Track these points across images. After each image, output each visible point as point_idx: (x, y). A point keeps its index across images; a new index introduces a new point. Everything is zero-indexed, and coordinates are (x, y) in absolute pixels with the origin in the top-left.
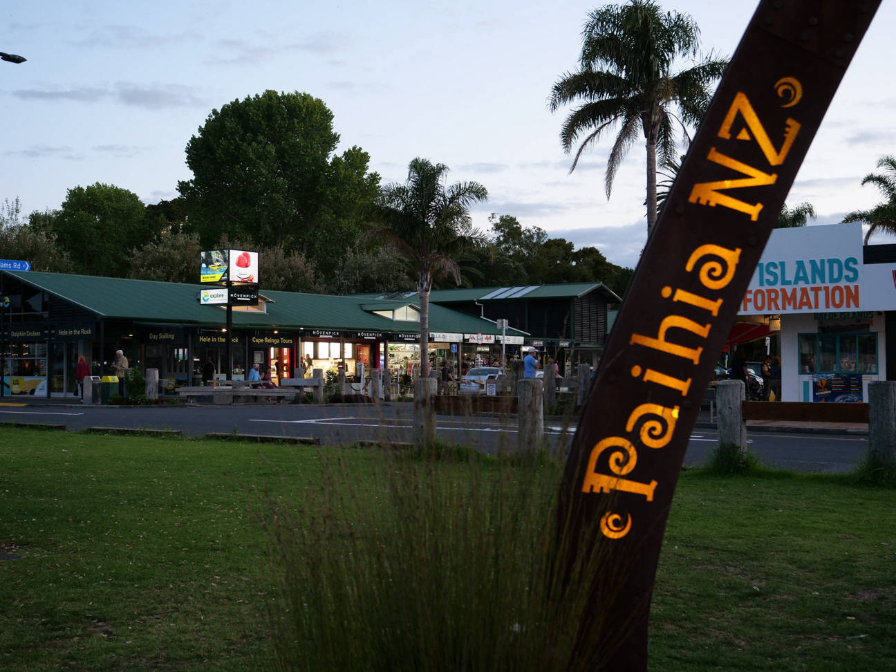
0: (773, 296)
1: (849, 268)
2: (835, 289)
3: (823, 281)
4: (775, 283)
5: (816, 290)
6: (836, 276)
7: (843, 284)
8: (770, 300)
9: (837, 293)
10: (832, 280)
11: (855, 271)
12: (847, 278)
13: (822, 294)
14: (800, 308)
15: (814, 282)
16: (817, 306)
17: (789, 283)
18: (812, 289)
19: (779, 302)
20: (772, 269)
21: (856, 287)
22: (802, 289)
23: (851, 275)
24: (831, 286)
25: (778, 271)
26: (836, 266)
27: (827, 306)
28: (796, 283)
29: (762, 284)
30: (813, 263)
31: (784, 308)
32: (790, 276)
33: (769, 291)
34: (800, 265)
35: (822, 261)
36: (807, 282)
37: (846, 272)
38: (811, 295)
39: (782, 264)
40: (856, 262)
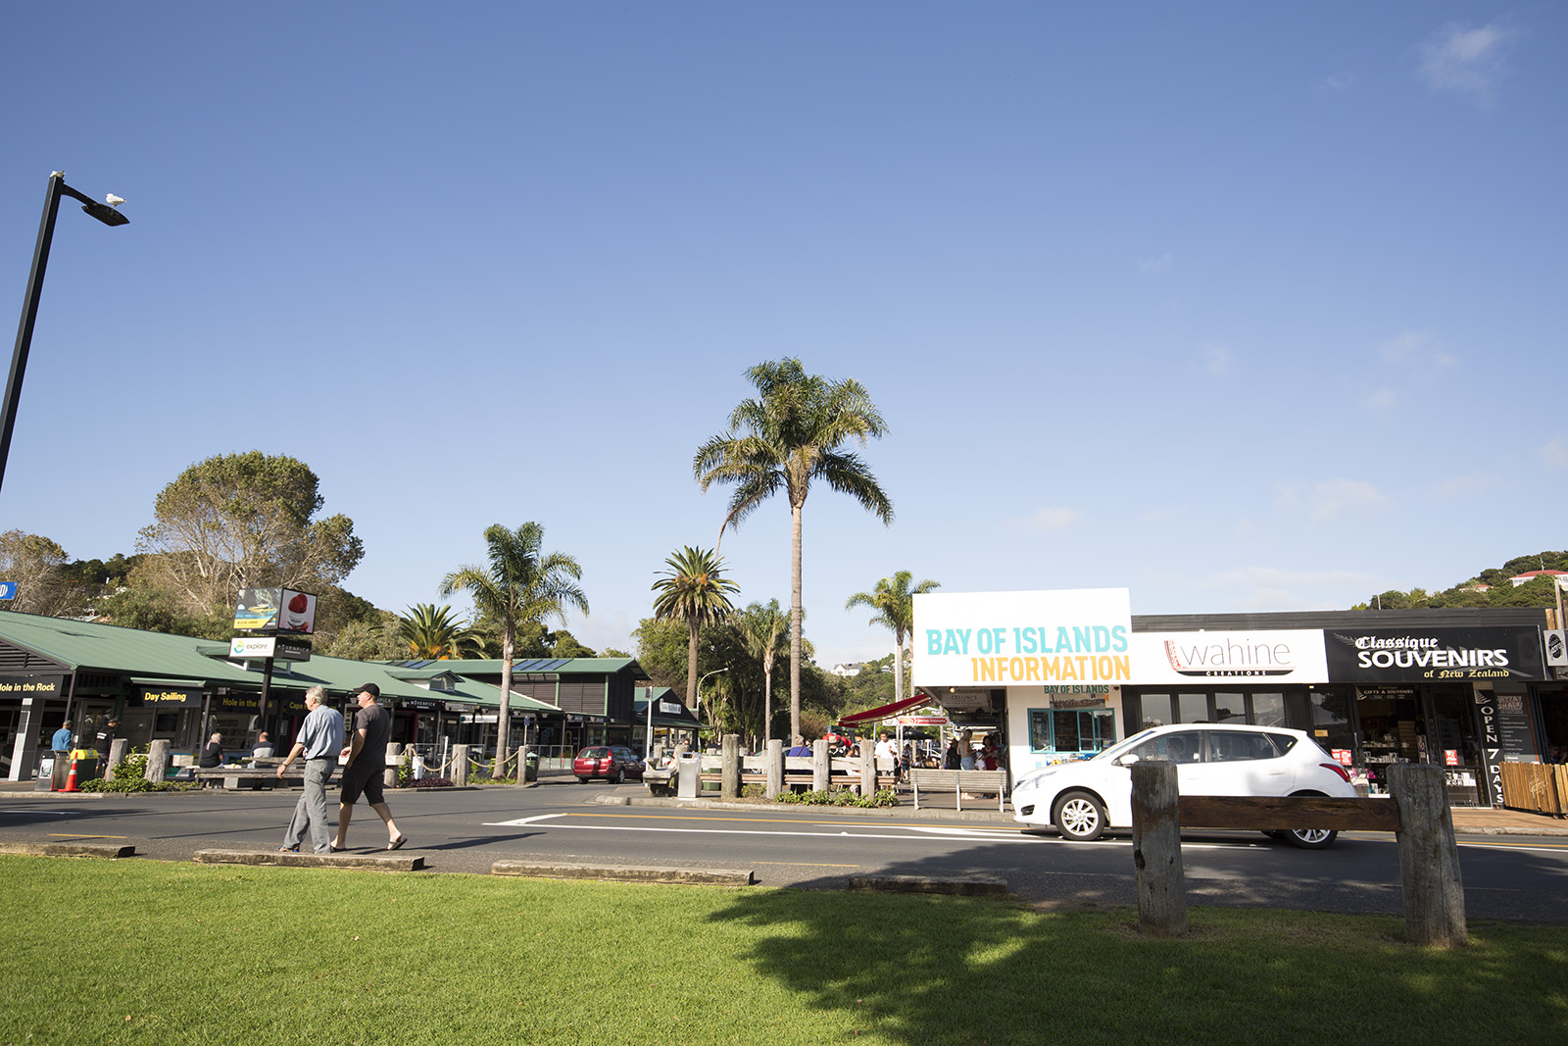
0: (1032, 664)
1: (1116, 637)
2: (1103, 659)
3: (1088, 650)
4: (1034, 650)
5: (1082, 660)
7: (1111, 653)
8: (1029, 669)
9: (1105, 663)
10: (1098, 649)
11: (1124, 640)
12: (1115, 647)
13: (1088, 665)
14: (1064, 679)
15: (1078, 650)
16: (1083, 678)
17: (1050, 651)
18: (1077, 658)
19: (1040, 671)
20: (1029, 634)
21: (1126, 658)
22: (1065, 658)
23: (1120, 644)
24: (1099, 655)
25: (1037, 637)
26: (1102, 634)
27: (1095, 678)
28: (1058, 651)
29: (1018, 651)
30: (1076, 629)
31: (1045, 678)
32: (1051, 643)
33: (1028, 659)
34: (1062, 631)
35: (1087, 629)
36: (1071, 651)
37: (1113, 641)
38: (1076, 665)
39: (1042, 630)
40: (1124, 631)
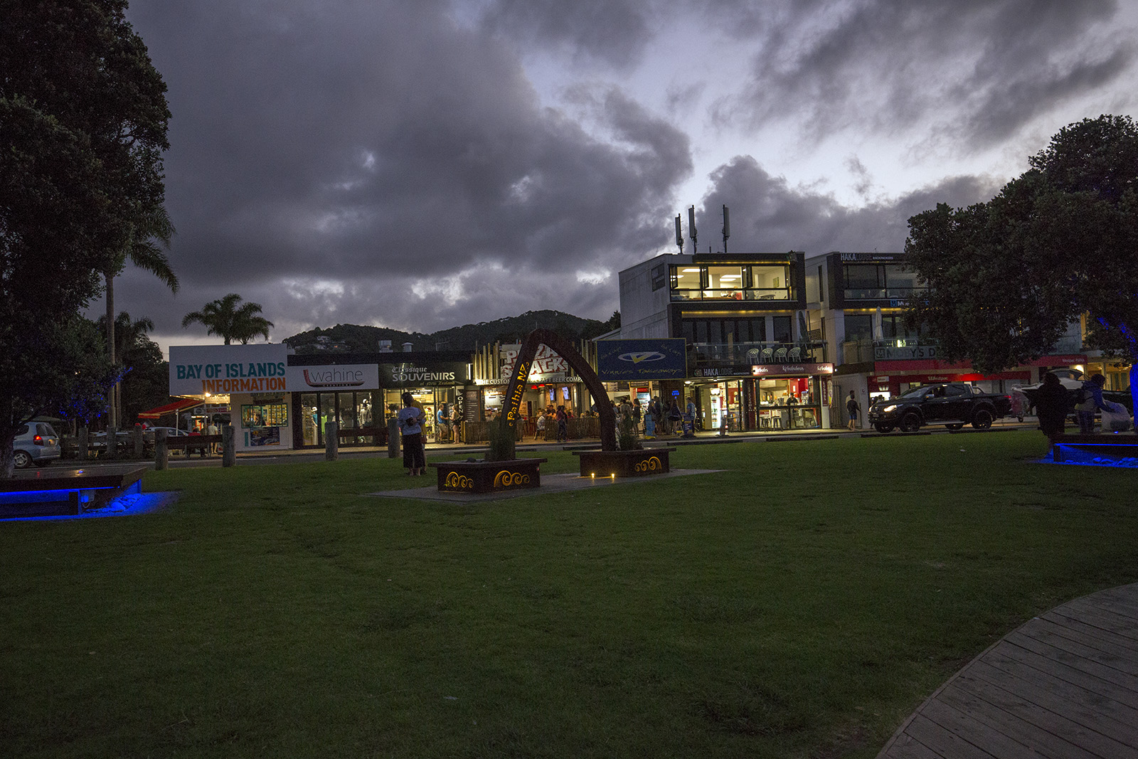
0: (235, 383)
1: (280, 368)
2: (272, 379)
3: (265, 375)
4: (236, 375)
5: (261, 380)
6: (272, 372)
7: (276, 376)
8: (234, 386)
9: (273, 382)
10: (270, 375)
11: (283, 370)
12: (279, 374)
13: (264, 383)
14: (252, 390)
15: (260, 376)
16: (262, 389)
17: (245, 376)
18: (259, 379)
19: (239, 387)
20: (234, 367)
21: (284, 378)
22: (253, 379)
23: (281, 372)
24: (270, 378)
25: (238, 369)
26: (272, 366)
27: (268, 389)
28: (249, 376)
29: (228, 376)
30: (259, 365)
31: (242, 390)
32: (246, 372)
33: (233, 381)
34: (252, 366)
35: (265, 364)
36: (256, 375)
37: (278, 370)
38: (258, 383)
39: (241, 365)
40: (283, 365)
